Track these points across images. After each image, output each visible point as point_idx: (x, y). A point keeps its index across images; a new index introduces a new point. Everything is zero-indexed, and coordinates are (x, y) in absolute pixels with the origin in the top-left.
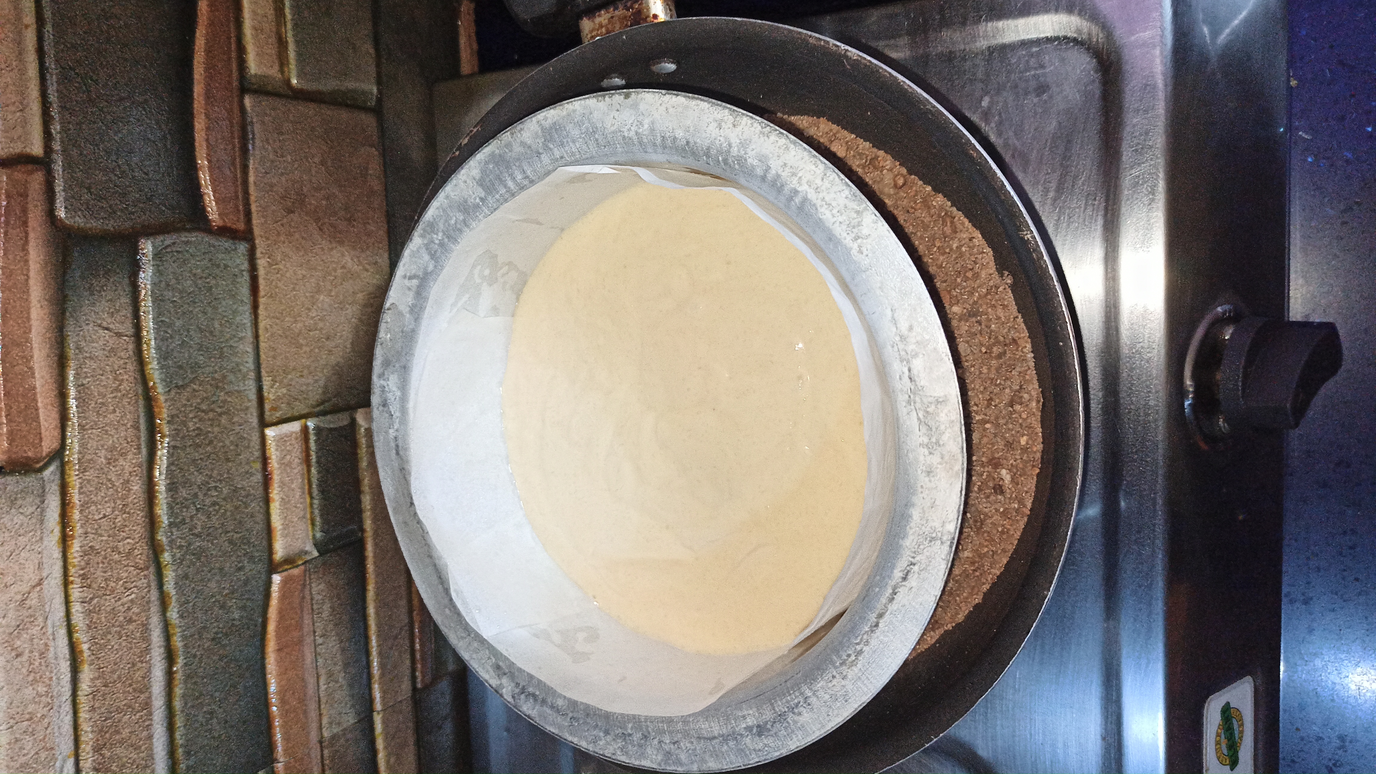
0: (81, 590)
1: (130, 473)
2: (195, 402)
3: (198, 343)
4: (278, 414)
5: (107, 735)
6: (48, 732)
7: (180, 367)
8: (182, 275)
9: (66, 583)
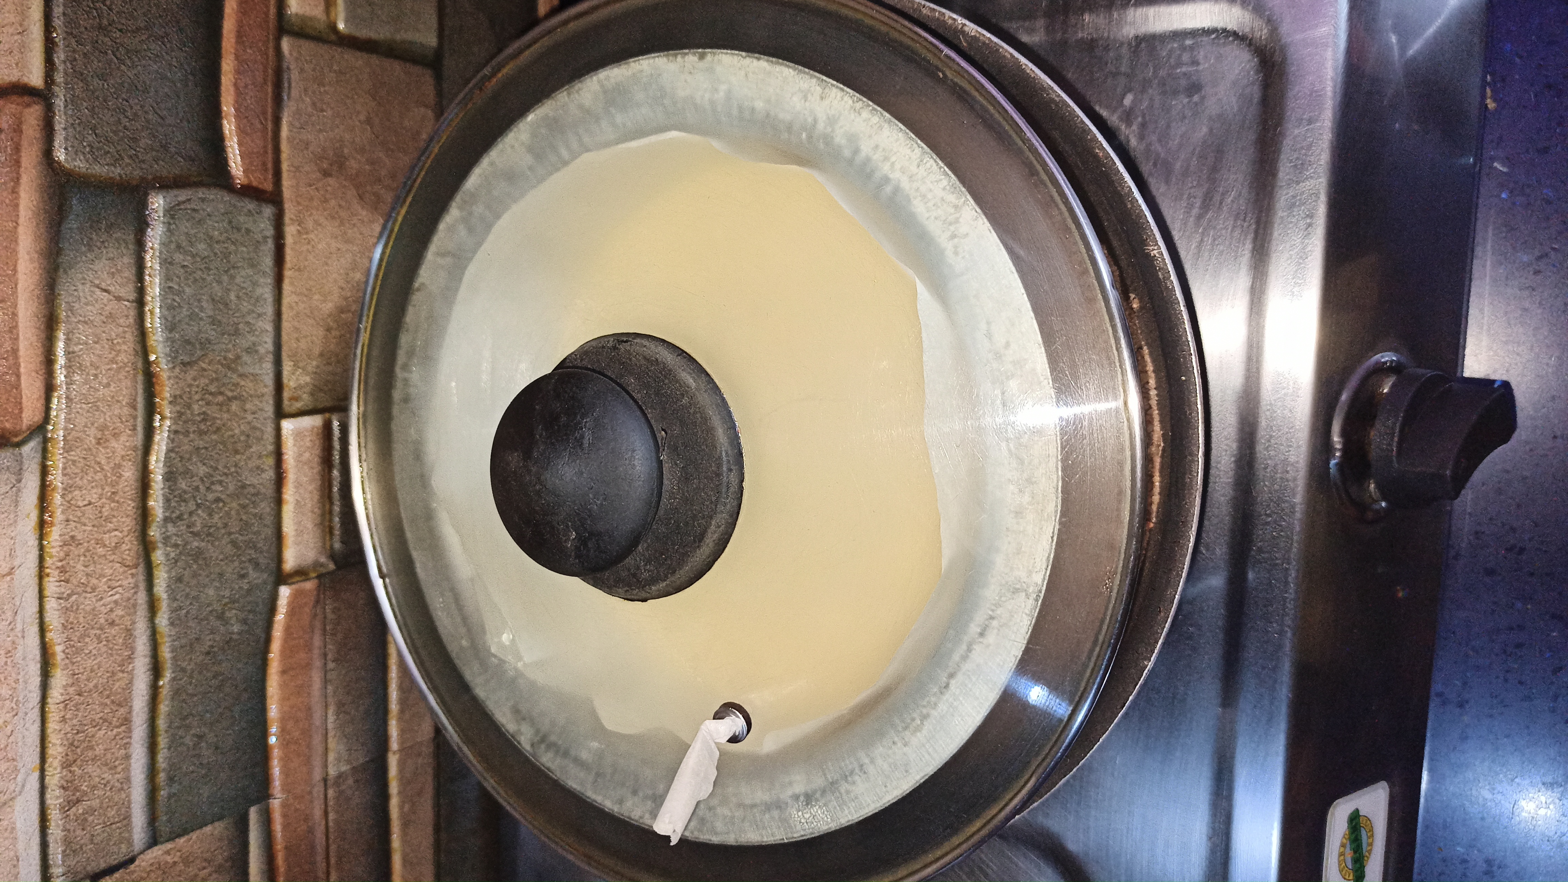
0: (58, 584)
1: (123, 457)
2: (203, 381)
3: (209, 317)
4: (298, 405)
5: (79, 750)
6: (10, 741)
7: (188, 342)
8: (196, 237)
9: (41, 575)
